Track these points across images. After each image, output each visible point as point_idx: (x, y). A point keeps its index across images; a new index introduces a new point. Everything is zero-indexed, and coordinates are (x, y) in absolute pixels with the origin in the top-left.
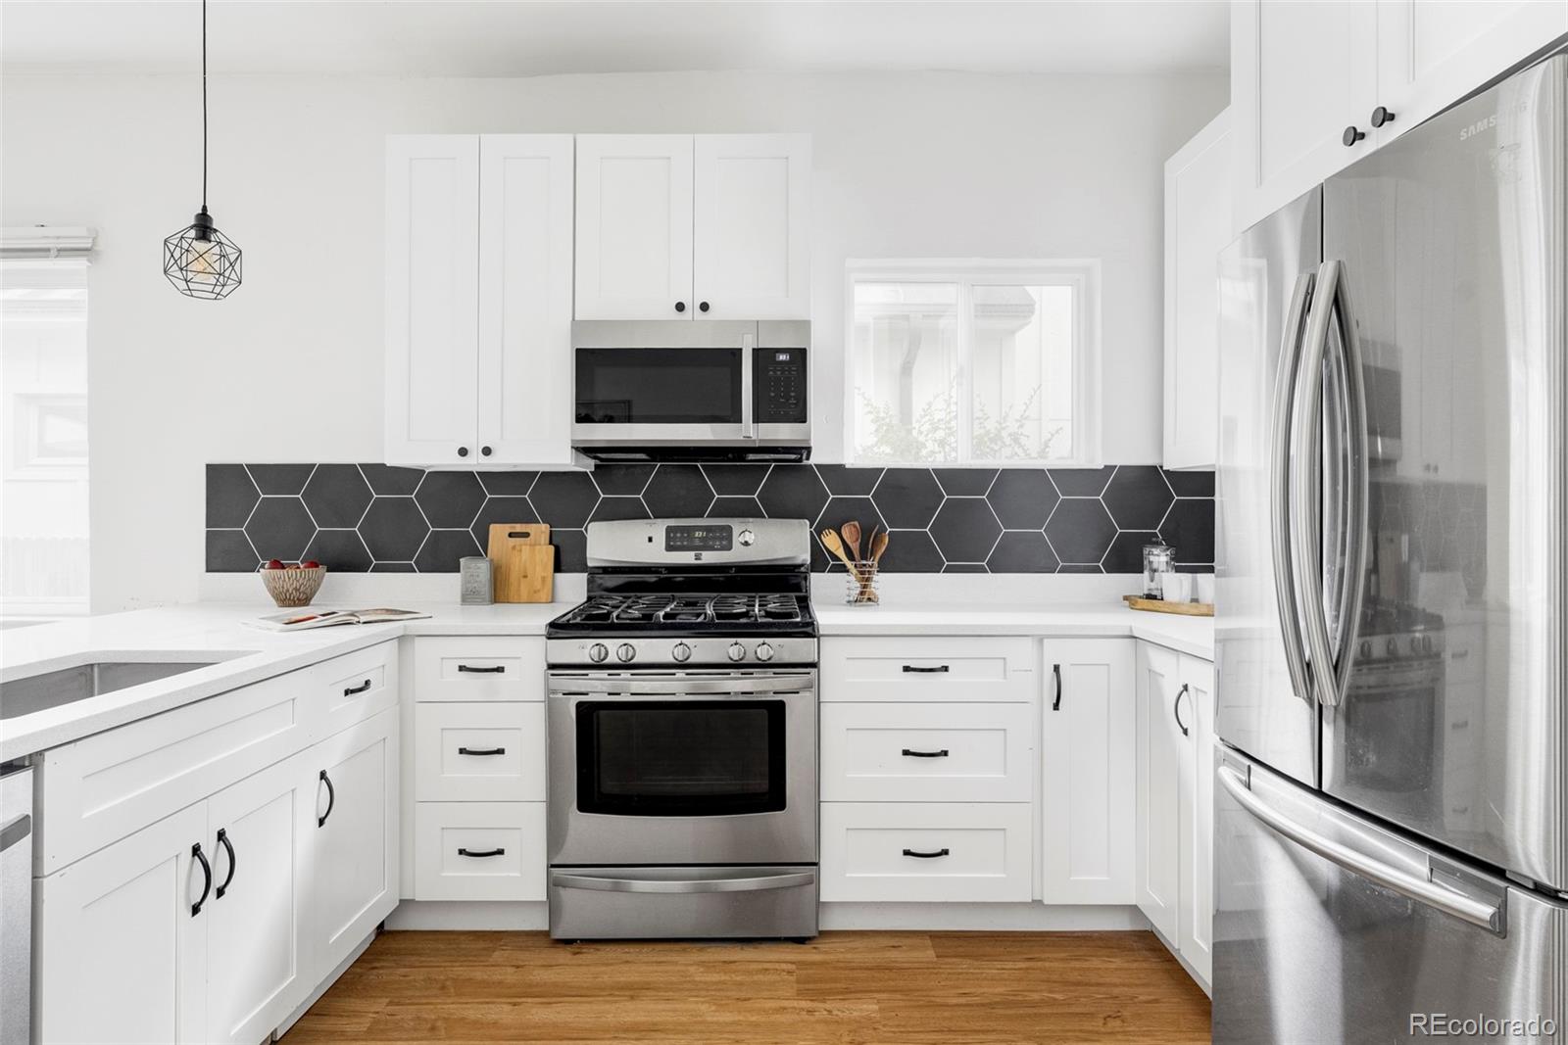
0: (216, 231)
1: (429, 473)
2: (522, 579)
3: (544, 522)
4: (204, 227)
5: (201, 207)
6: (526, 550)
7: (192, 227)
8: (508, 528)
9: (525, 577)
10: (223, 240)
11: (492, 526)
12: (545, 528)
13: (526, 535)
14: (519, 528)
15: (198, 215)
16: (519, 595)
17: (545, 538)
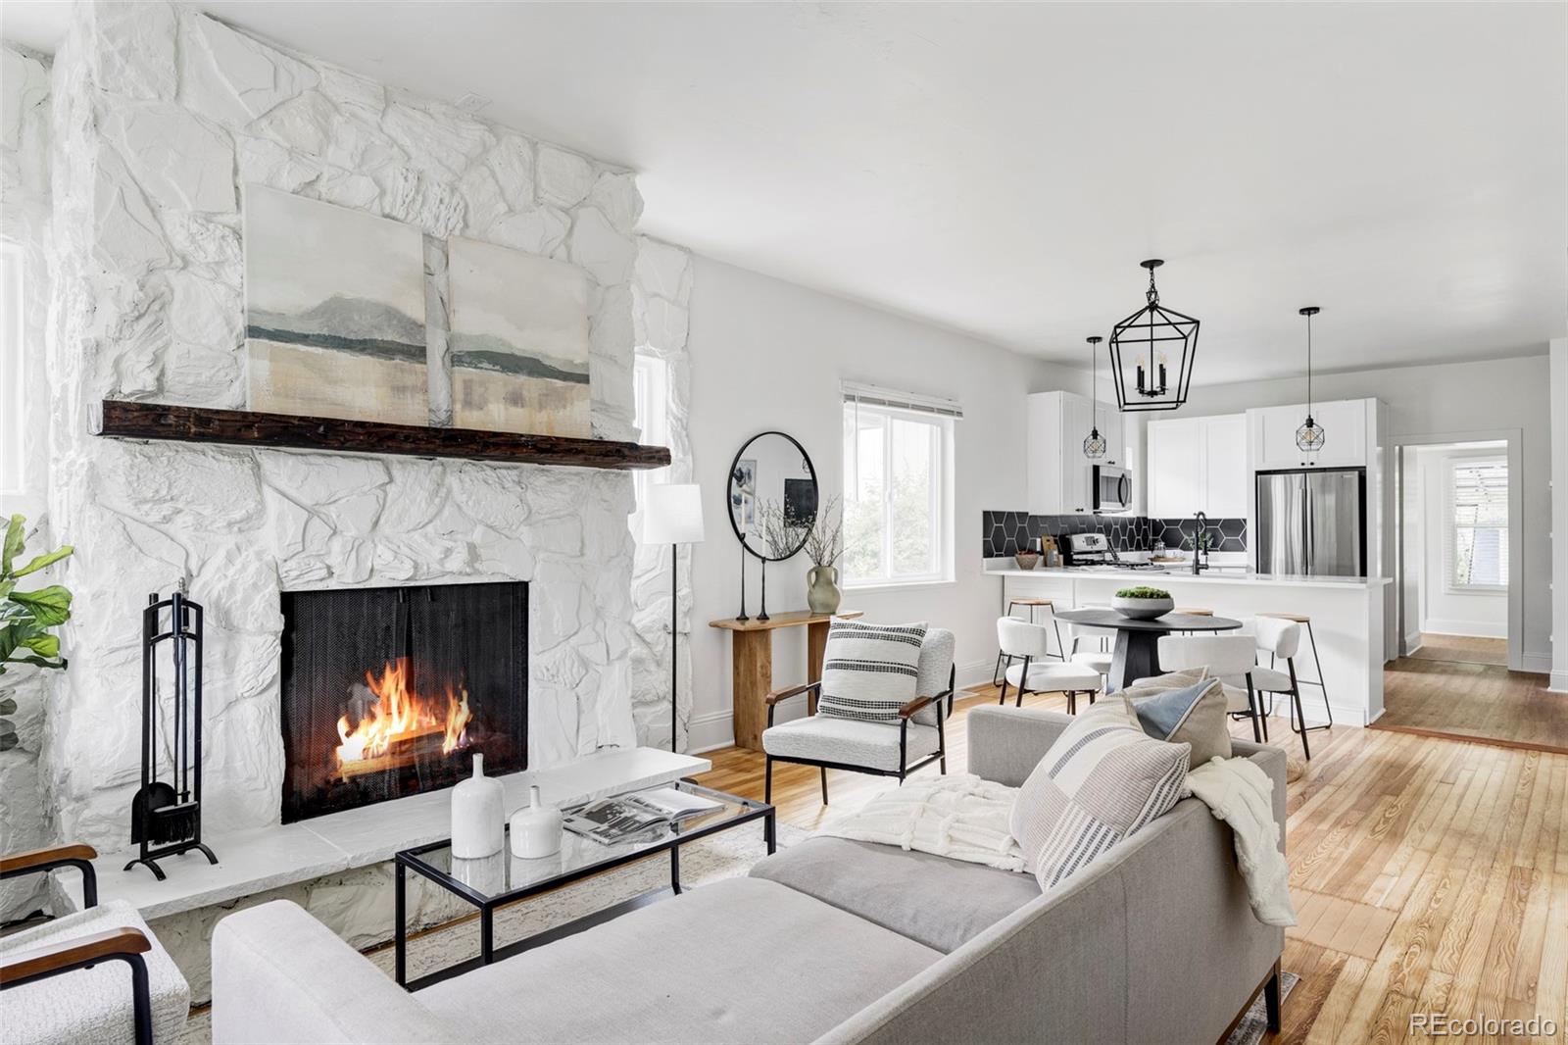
1: (1030, 516)
6: (1052, 546)
8: (1046, 538)
13: (1050, 541)
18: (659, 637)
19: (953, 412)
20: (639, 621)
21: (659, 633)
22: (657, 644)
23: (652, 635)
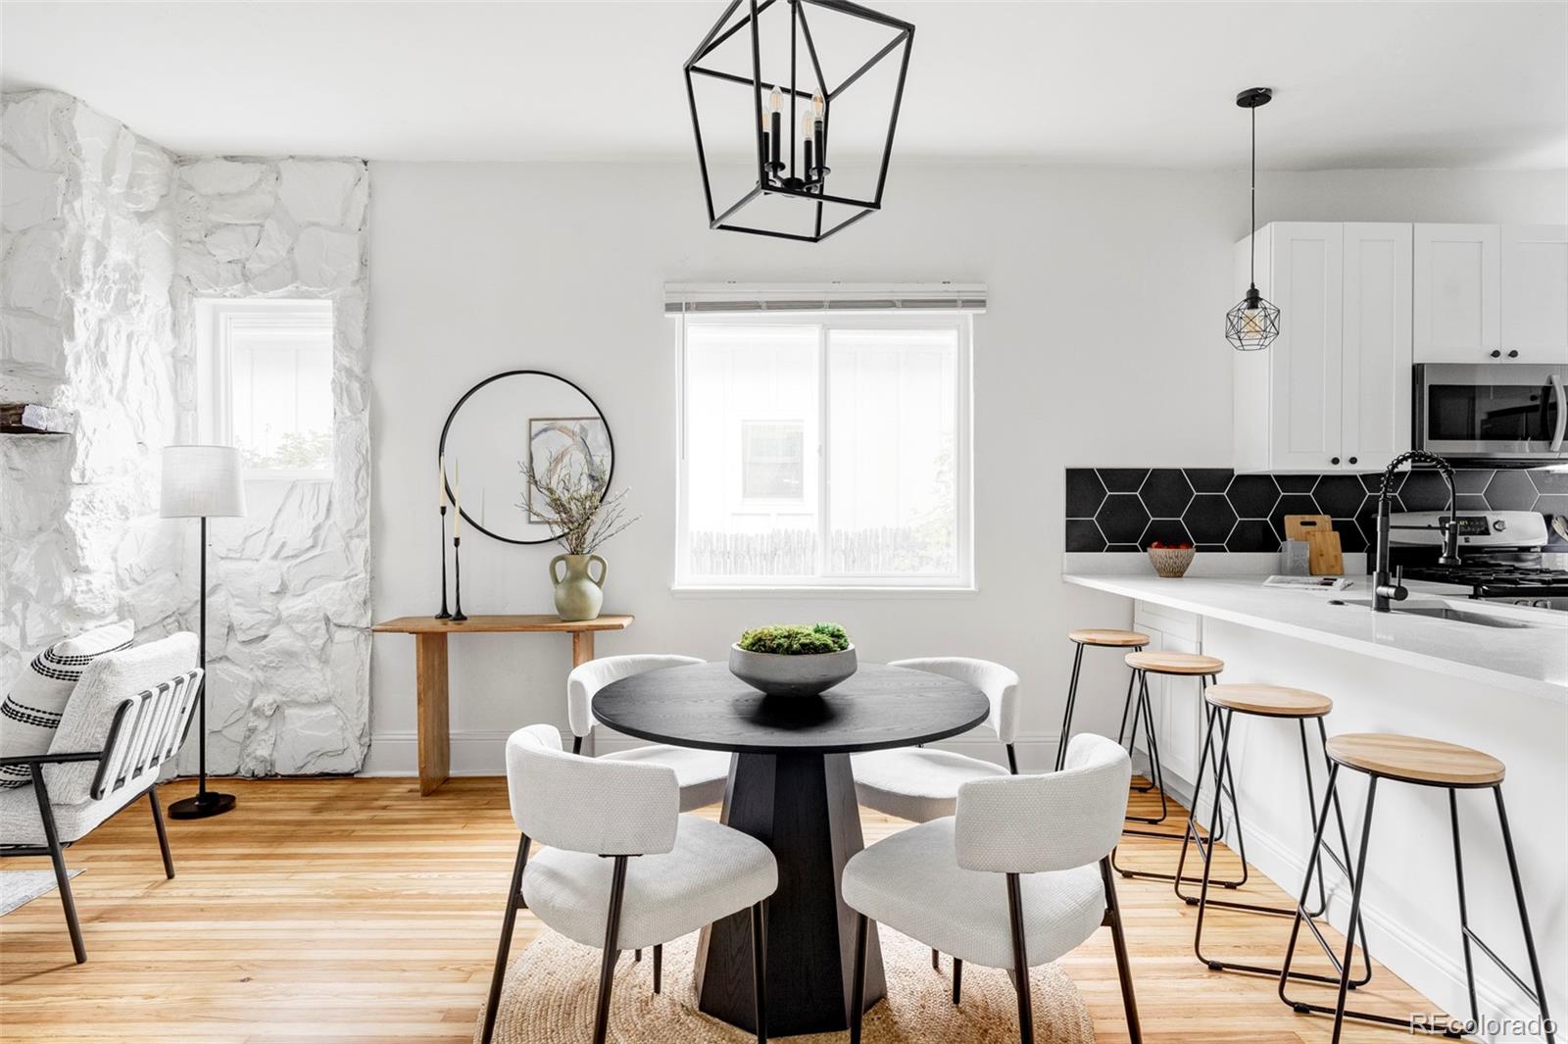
0: (1261, 299)
1: (1237, 476)
2: (1320, 558)
3: (1325, 514)
4: (1254, 299)
5: (1250, 285)
6: (1319, 535)
7: (1245, 301)
8: (1299, 518)
9: (1322, 555)
10: (1268, 306)
11: (1286, 517)
12: (1327, 517)
13: (1313, 524)
14: (1308, 518)
15: (1249, 291)
16: (1320, 570)
17: (1329, 526)
18: (317, 629)
19: (955, 301)
20: (288, 608)
21: (316, 625)
22: (315, 637)
23: (304, 626)
